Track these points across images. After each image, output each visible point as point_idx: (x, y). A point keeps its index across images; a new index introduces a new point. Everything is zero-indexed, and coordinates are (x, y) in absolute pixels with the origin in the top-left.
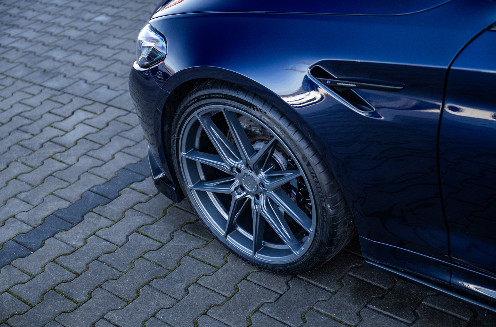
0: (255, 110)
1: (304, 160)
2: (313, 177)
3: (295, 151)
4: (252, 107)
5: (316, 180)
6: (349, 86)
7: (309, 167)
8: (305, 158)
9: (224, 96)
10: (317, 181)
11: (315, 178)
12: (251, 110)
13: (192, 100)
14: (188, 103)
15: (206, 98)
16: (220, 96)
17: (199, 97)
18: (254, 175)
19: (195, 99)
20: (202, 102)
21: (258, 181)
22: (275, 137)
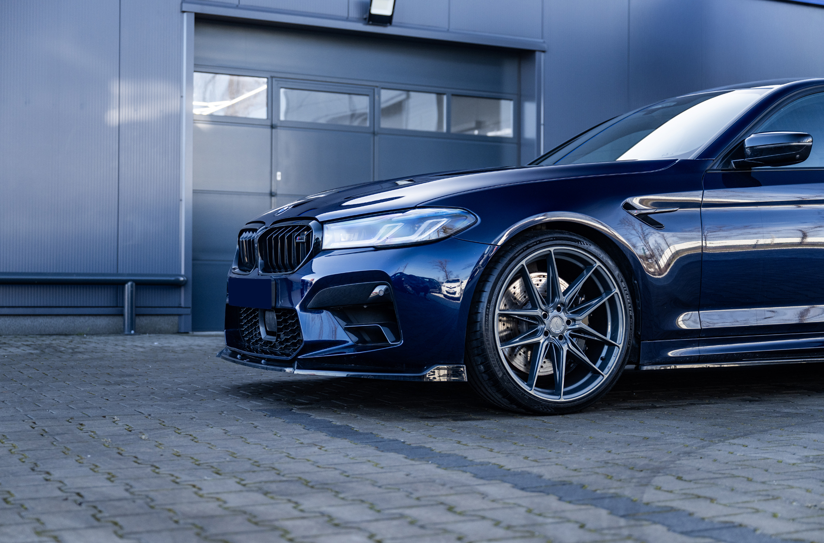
0: (581, 244)
1: (619, 278)
3: (613, 272)
5: (627, 293)
6: (649, 212)
7: (622, 283)
8: (619, 276)
9: (555, 239)
11: (626, 291)
12: (579, 245)
13: (521, 250)
14: (515, 254)
15: (537, 244)
16: (551, 239)
17: (529, 244)
18: (562, 314)
19: (524, 247)
20: (533, 248)
21: (565, 319)
22: (598, 263)
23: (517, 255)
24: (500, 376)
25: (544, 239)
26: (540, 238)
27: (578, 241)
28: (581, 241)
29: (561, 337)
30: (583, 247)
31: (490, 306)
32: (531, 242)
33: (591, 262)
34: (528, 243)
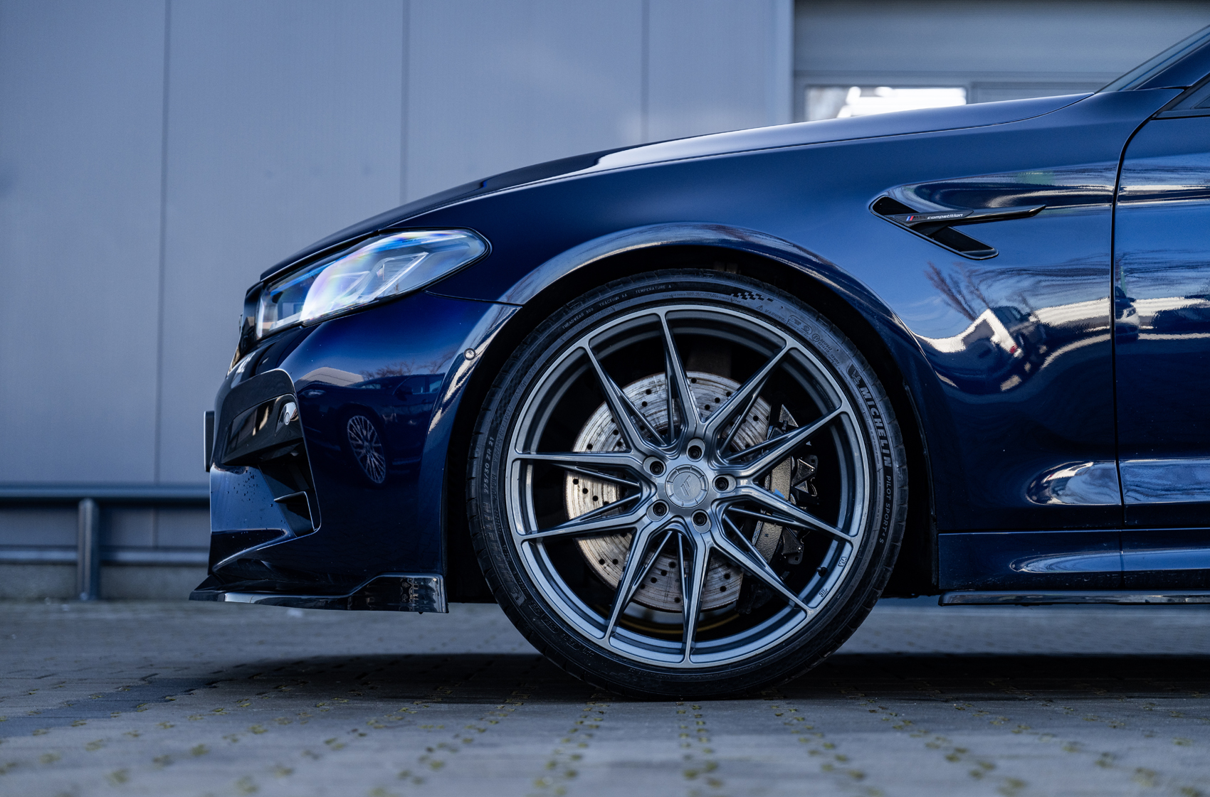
0: (746, 299)
1: (852, 377)
2: (870, 407)
3: (835, 362)
4: (739, 294)
5: (875, 412)
6: (951, 218)
7: (862, 389)
8: (855, 372)
9: (670, 287)
10: (878, 414)
11: (873, 410)
12: (739, 300)
13: (579, 313)
14: (564, 324)
15: (621, 300)
16: (661, 287)
17: (601, 302)
18: (702, 464)
19: (587, 309)
20: (609, 311)
21: (711, 475)
22: (791, 342)
23: (567, 325)
24: (521, 601)
25: (643, 288)
26: (632, 286)
27: (735, 292)
28: (743, 292)
29: (700, 518)
30: (747, 305)
31: (494, 442)
32: (607, 295)
33: (775, 339)
34: (598, 299)
